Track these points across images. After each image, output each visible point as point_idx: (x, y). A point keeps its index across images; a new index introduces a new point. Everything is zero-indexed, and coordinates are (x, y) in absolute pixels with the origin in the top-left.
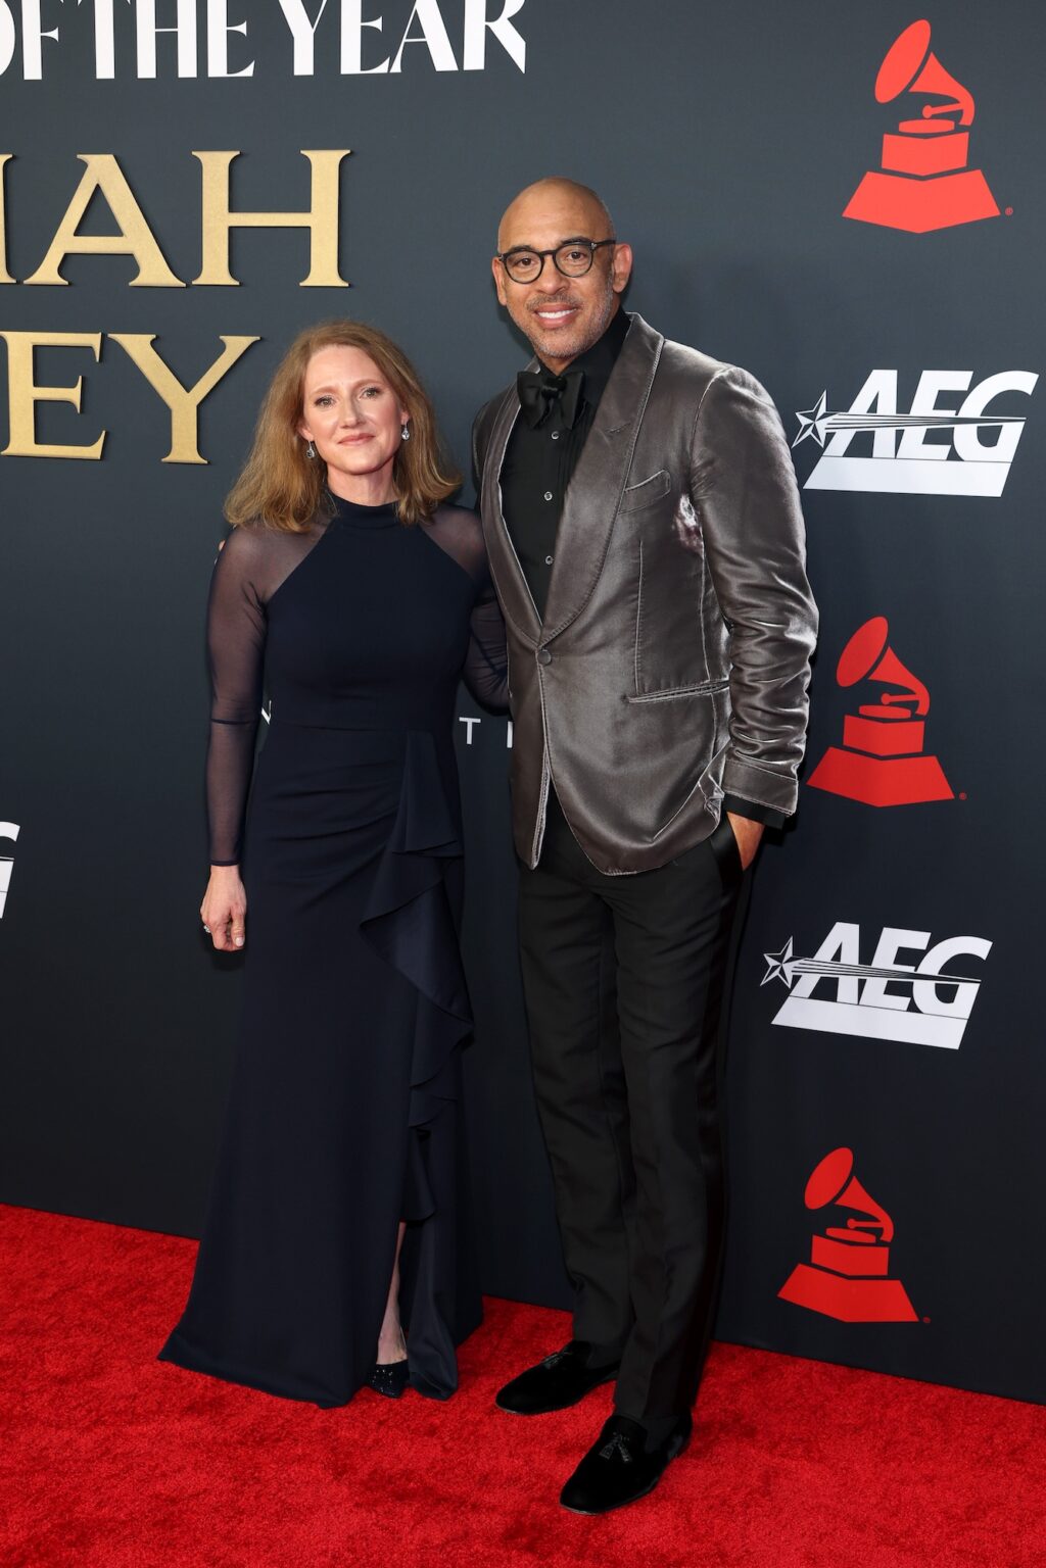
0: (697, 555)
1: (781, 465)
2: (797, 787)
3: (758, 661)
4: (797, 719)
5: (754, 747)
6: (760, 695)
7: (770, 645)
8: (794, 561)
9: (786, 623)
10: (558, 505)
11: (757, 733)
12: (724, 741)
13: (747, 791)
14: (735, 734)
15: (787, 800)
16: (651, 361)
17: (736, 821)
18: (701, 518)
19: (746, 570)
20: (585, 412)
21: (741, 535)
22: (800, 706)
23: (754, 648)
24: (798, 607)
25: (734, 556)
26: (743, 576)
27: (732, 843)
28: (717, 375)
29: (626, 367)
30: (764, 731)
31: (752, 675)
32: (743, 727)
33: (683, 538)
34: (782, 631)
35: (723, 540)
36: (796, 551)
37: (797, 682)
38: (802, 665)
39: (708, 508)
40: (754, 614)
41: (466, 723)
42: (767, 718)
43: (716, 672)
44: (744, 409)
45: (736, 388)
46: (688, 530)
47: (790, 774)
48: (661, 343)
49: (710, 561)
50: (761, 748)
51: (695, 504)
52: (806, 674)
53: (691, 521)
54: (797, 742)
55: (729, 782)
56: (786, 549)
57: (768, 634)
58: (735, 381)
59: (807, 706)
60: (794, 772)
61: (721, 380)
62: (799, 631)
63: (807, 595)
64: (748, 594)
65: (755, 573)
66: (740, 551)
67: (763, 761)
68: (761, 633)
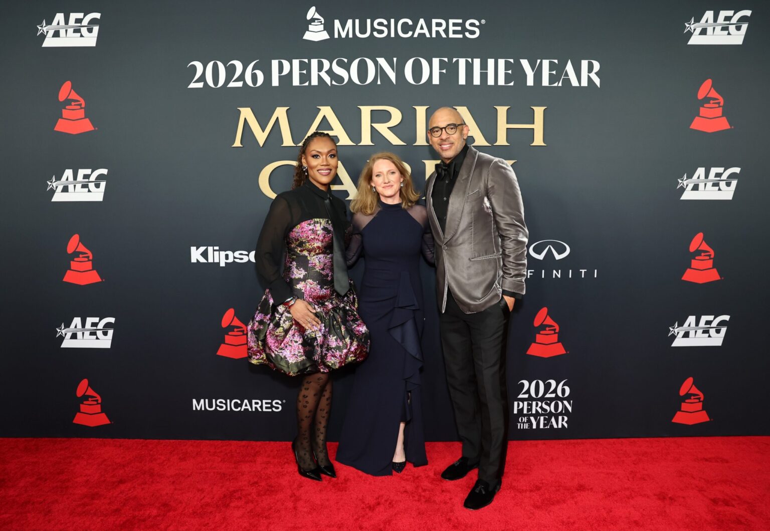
0: (490, 215)
1: (515, 187)
2: (525, 286)
3: (511, 247)
4: (523, 265)
5: (510, 274)
6: (511, 258)
7: (514, 242)
8: (520, 216)
9: (518, 235)
10: (447, 202)
11: (511, 270)
12: (501, 273)
13: (509, 288)
14: (504, 270)
15: (522, 290)
16: (474, 158)
17: (507, 298)
18: (491, 204)
19: (505, 219)
20: (456, 174)
21: (503, 208)
22: (524, 260)
23: (509, 243)
24: (522, 230)
25: (502, 215)
26: (504, 221)
27: (506, 305)
28: (495, 161)
29: (467, 161)
30: (513, 269)
31: (509, 251)
32: (507, 268)
33: (486, 210)
34: (517, 237)
35: (499, 210)
36: (521, 213)
37: (523, 253)
38: (524, 248)
39: (493, 200)
40: (508, 232)
41: (582, 272)
42: (514, 265)
43: (498, 251)
44: (503, 170)
45: (501, 164)
46: (487, 208)
47: (522, 282)
48: (478, 153)
49: (494, 217)
50: (513, 274)
51: (489, 199)
52: (525, 251)
53: (488, 204)
54: (524, 272)
55: (503, 286)
56: (517, 212)
57: (513, 238)
58: (500, 162)
59: (526, 261)
60: (524, 281)
61: (496, 162)
62: (522, 238)
63: (525, 227)
64: (506, 226)
65: (508, 220)
66: (503, 213)
67: (514, 279)
68: (510, 238)
